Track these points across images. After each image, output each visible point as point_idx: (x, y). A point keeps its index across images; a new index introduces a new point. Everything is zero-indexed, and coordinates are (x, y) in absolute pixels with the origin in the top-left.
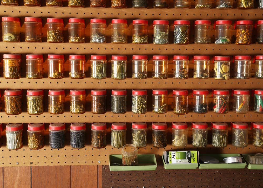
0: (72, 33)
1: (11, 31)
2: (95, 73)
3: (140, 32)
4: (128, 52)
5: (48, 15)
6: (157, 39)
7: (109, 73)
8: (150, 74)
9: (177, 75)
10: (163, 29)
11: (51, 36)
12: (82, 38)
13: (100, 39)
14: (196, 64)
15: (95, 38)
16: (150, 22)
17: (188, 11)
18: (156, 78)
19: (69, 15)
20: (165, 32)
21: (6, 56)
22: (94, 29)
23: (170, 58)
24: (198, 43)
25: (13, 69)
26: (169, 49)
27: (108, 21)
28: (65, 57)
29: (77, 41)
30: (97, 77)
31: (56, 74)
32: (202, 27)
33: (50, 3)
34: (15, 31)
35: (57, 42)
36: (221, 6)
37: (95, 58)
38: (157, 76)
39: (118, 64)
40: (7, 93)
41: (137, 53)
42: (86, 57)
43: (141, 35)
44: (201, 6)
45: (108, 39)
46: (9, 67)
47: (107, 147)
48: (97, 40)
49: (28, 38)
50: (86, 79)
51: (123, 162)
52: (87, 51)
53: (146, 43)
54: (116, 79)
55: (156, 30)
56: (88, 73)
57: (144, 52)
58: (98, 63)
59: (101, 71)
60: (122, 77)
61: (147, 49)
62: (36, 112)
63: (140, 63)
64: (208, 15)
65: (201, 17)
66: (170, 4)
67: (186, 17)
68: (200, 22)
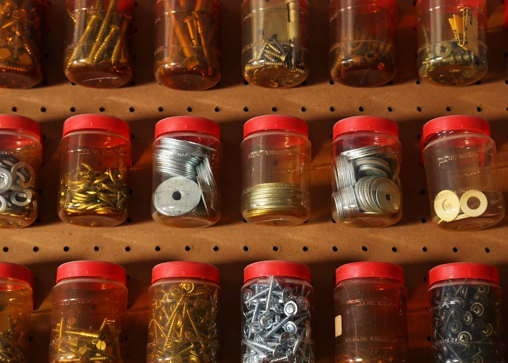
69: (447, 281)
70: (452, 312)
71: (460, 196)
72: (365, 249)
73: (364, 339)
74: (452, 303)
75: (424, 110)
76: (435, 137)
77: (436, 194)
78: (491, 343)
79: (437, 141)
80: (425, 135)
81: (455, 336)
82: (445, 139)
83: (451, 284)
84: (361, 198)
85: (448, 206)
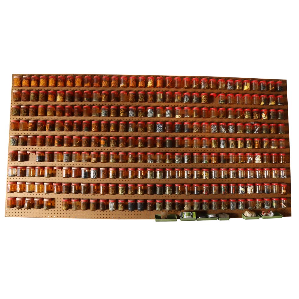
0: (139, 159)
1: (113, 158)
2: (149, 177)
3: (169, 158)
4: (164, 167)
5: (129, 151)
6: (177, 161)
7: (155, 176)
8: (174, 177)
9: (186, 177)
10: (179, 157)
11: (130, 160)
12: (143, 160)
13: (151, 162)
14: (194, 173)
15: (149, 161)
16: (173, 154)
17: (190, 149)
18: (177, 179)
19: (138, 151)
20: (180, 158)
21: (111, 169)
22: (149, 157)
23: (182, 169)
24: (195, 163)
25: (113, 174)
26: (182, 165)
27: (155, 153)
28: (136, 169)
29: (141, 162)
30: (150, 178)
31: (132, 177)
32: (197, 156)
33: (130, 146)
34: (115, 158)
35: (133, 163)
36: (204, 147)
37: (149, 169)
38: (177, 178)
39: (159, 172)
40: (111, 185)
41: (168, 167)
42: (145, 169)
43: (169, 159)
44: (195, 147)
45: (155, 161)
46: (112, 174)
47: (154, 211)
48: (150, 162)
49: (120, 161)
50: (145, 179)
51: (162, 218)
52: (146, 166)
53: (172, 163)
54: (158, 179)
55: (176, 157)
56: (146, 176)
57: (171, 167)
58: (150, 172)
59: (151, 176)
60: (161, 178)
61: (172, 165)
62: (123, 194)
63: (169, 172)
64: (199, 150)
65: (196, 151)
66: (182, 146)
67: (189, 151)
68: (195, 154)
72: (169, 121)
75: (175, 106)
78: (180, 130)
79: (176, 110)
81: (177, 129)
83: (177, 124)
84: (168, 115)
85: (177, 116)
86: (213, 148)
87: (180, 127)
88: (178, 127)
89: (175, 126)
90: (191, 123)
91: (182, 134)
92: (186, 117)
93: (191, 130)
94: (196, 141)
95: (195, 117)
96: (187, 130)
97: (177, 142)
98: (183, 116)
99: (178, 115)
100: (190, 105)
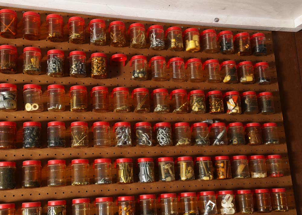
10: (33, 212)
16: (17, 205)
17: (64, 189)
32: (81, 207)
36: (100, 182)
44: (77, 183)
64: (87, 191)
65: (79, 194)
66: (41, 182)
67: (61, 196)
68: (77, 201)
69: (27, 126)
70: (28, 134)
71: (31, 105)
72: (7, 117)
73: (4, 141)
74: (28, 132)
75: (25, 81)
76: (26, 89)
77: (26, 104)
78: (37, 141)
79: (26, 91)
80: (24, 88)
81: (28, 140)
82: (29, 90)
83: (28, 127)
84: (5, 105)
85: (29, 107)
86: (121, 183)
87: (37, 134)
88: (30, 133)
89: (24, 130)
90: (67, 124)
91: (42, 153)
92: (54, 110)
93: (66, 142)
94: (80, 168)
95: (75, 108)
96: (55, 140)
97: (27, 172)
98: (44, 107)
99: (31, 103)
100: (65, 81)
